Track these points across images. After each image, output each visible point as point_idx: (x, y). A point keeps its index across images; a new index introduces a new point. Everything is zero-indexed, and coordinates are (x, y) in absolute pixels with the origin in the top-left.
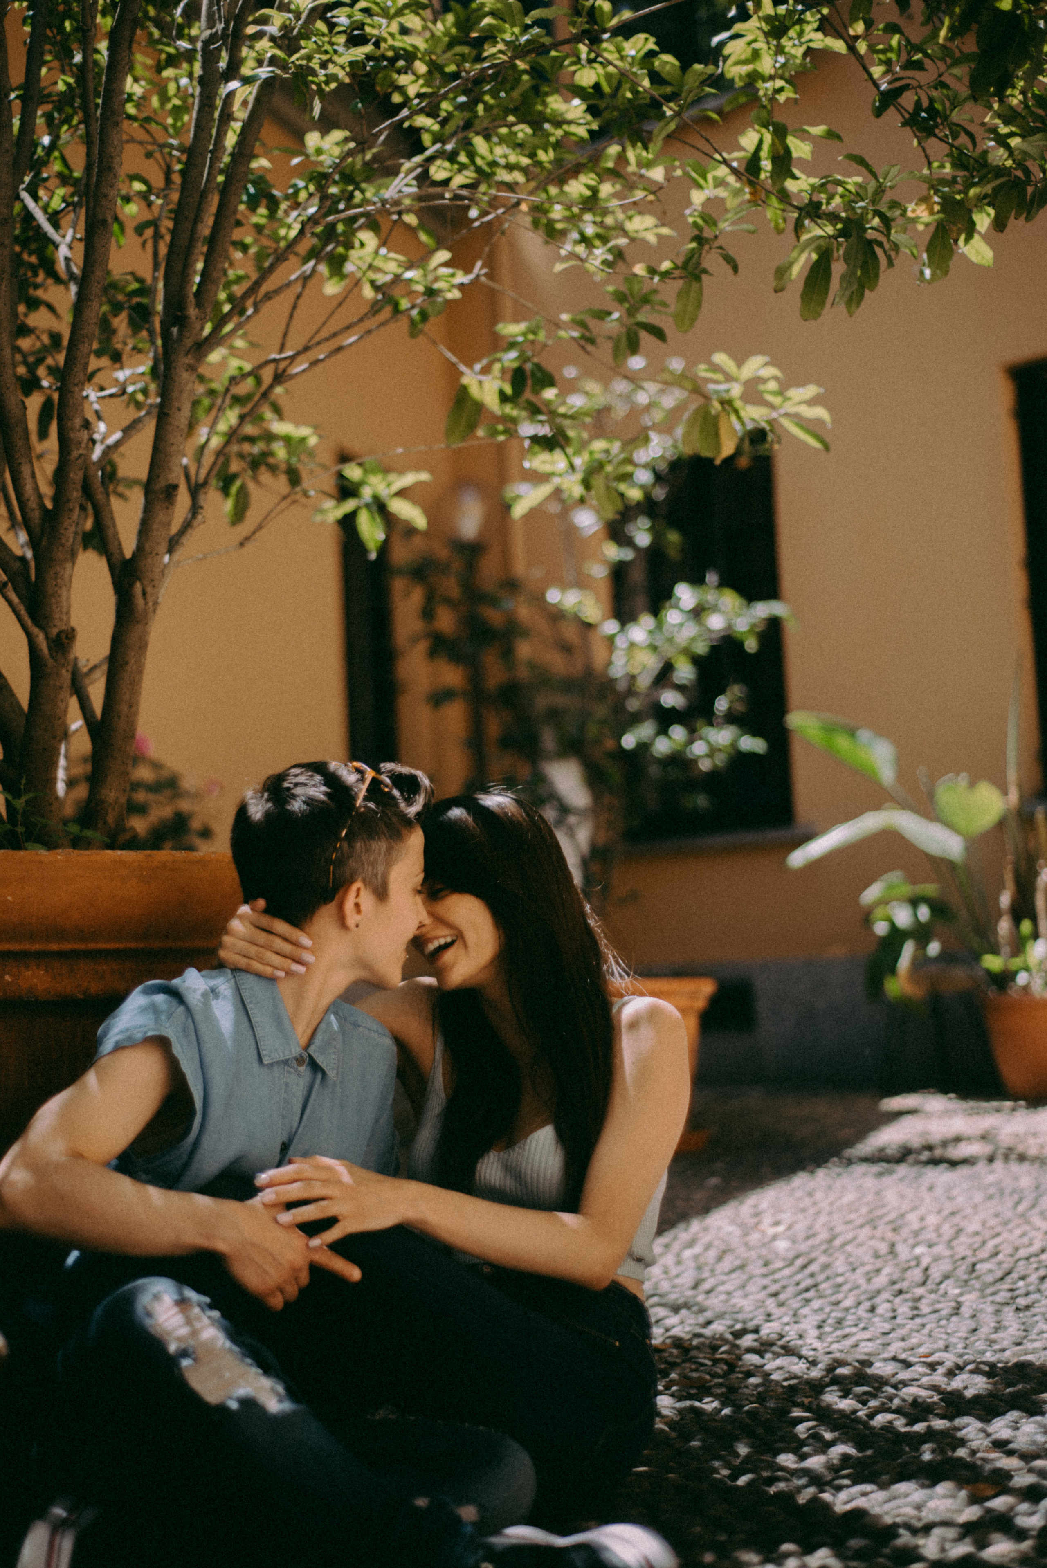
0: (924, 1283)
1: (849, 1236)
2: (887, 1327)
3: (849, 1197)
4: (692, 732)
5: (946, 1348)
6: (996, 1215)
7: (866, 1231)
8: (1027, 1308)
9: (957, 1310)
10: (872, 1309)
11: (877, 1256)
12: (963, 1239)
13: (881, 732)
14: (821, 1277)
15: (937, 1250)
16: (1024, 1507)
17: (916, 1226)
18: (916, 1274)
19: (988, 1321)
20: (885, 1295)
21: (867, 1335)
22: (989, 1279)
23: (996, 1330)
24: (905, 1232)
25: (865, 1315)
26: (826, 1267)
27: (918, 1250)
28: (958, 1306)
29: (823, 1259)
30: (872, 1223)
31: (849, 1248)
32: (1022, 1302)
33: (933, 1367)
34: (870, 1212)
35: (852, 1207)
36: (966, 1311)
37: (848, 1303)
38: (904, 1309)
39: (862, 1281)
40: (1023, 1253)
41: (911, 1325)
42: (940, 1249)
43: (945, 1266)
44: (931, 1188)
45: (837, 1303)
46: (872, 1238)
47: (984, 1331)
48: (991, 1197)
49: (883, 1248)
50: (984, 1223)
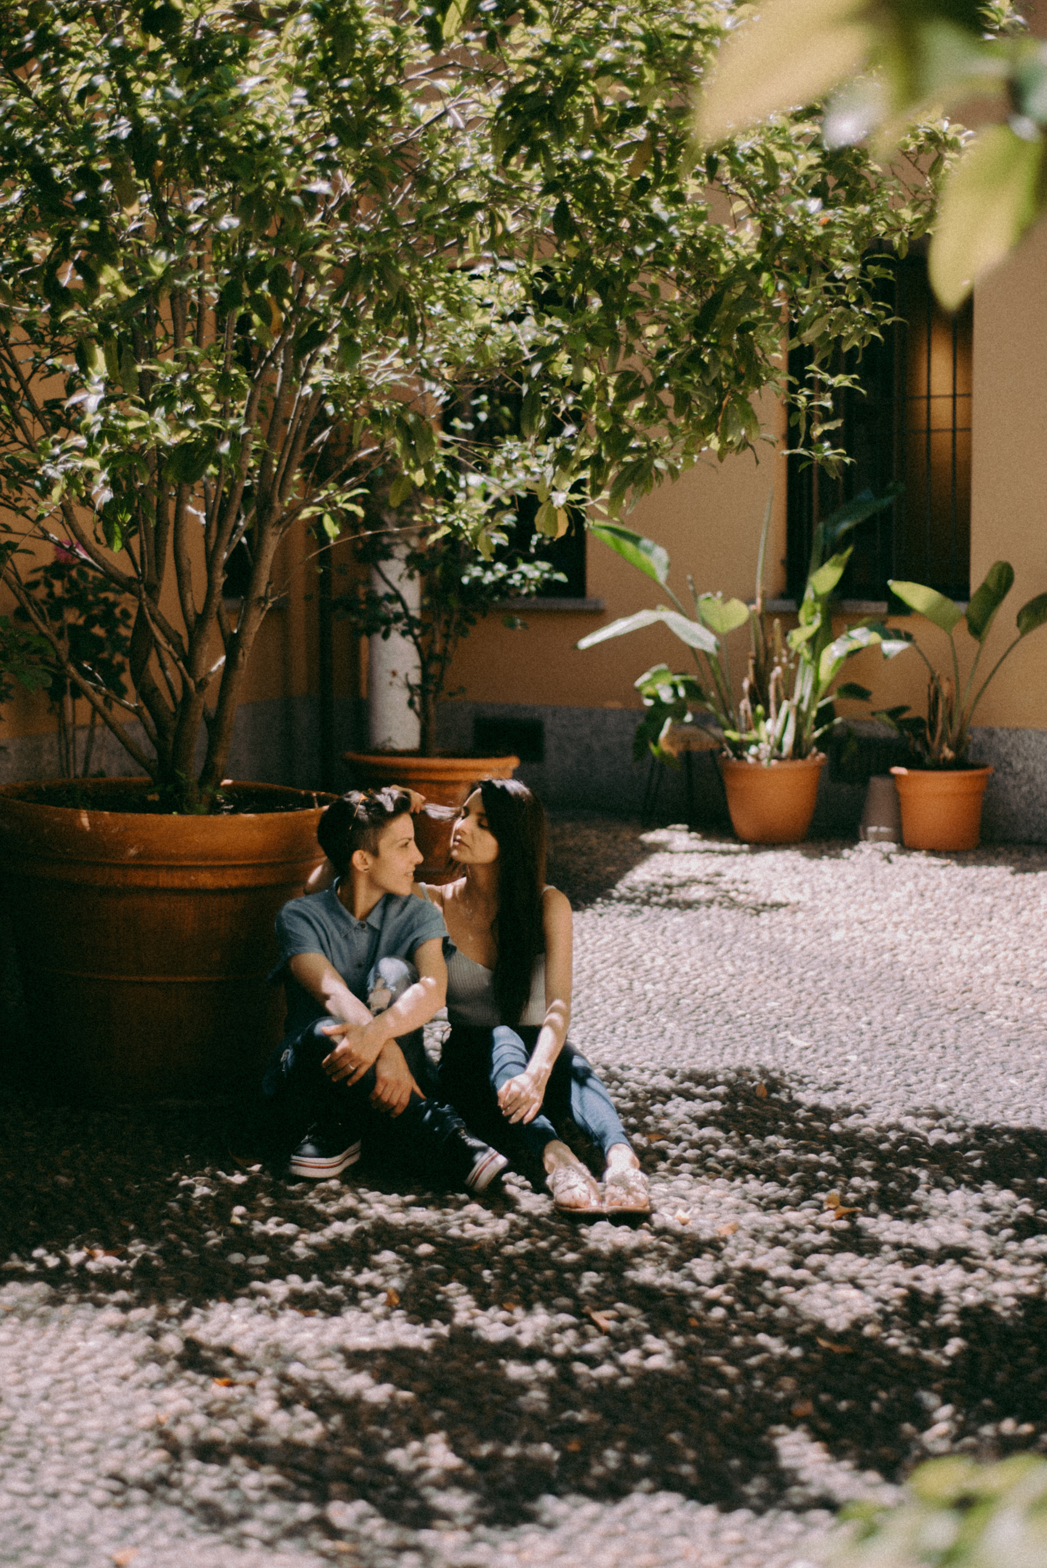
0: (646, 1013)
1: (604, 973)
2: (620, 1043)
3: (607, 938)
4: (512, 565)
5: (651, 1060)
6: (702, 959)
7: (615, 968)
8: (703, 1033)
9: (662, 1034)
10: (613, 1031)
11: (621, 991)
12: (676, 979)
13: (659, 541)
14: (585, 1005)
15: (658, 986)
16: (672, 1145)
17: (649, 965)
18: (642, 1006)
19: (679, 1040)
20: (622, 1021)
21: (608, 1049)
22: (686, 1011)
23: (682, 1048)
24: (641, 970)
25: (608, 1035)
26: (588, 998)
27: (648, 986)
28: (664, 1030)
29: (587, 992)
30: (619, 962)
31: (603, 983)
32: (700, 1029)
33: (642, 1070)
34: (620, 950)
35: (607, 947)
36: (668, 1034)
37: (599, 1026)
38: (632, 1032)
39: (609, 1010)
40: (711, 992)
41: (634, 1043)
42: (660, 987)
43: (661, 1001)
44: (663, 932)
45: (593, 1026)
46: (618, 975)
47: (675, 1048)
48: (702, 941)
49: (624, 983)
50: (692, 965)
